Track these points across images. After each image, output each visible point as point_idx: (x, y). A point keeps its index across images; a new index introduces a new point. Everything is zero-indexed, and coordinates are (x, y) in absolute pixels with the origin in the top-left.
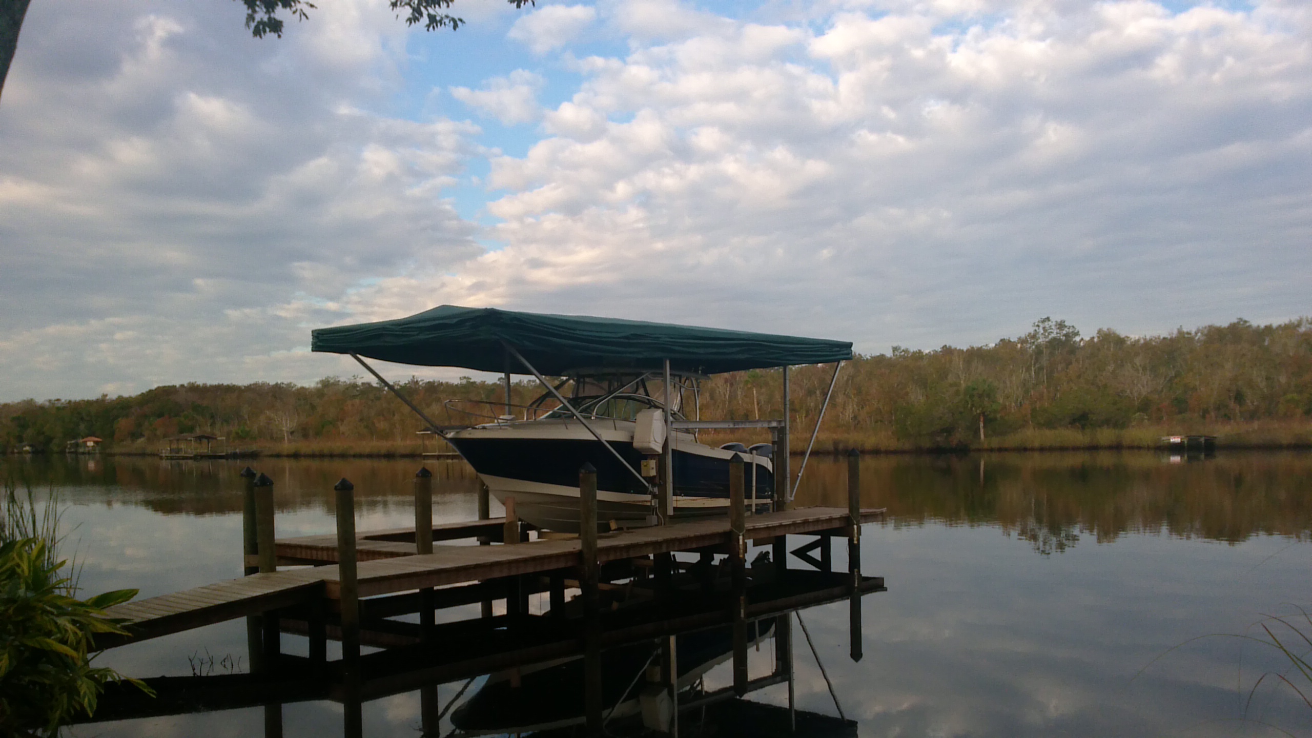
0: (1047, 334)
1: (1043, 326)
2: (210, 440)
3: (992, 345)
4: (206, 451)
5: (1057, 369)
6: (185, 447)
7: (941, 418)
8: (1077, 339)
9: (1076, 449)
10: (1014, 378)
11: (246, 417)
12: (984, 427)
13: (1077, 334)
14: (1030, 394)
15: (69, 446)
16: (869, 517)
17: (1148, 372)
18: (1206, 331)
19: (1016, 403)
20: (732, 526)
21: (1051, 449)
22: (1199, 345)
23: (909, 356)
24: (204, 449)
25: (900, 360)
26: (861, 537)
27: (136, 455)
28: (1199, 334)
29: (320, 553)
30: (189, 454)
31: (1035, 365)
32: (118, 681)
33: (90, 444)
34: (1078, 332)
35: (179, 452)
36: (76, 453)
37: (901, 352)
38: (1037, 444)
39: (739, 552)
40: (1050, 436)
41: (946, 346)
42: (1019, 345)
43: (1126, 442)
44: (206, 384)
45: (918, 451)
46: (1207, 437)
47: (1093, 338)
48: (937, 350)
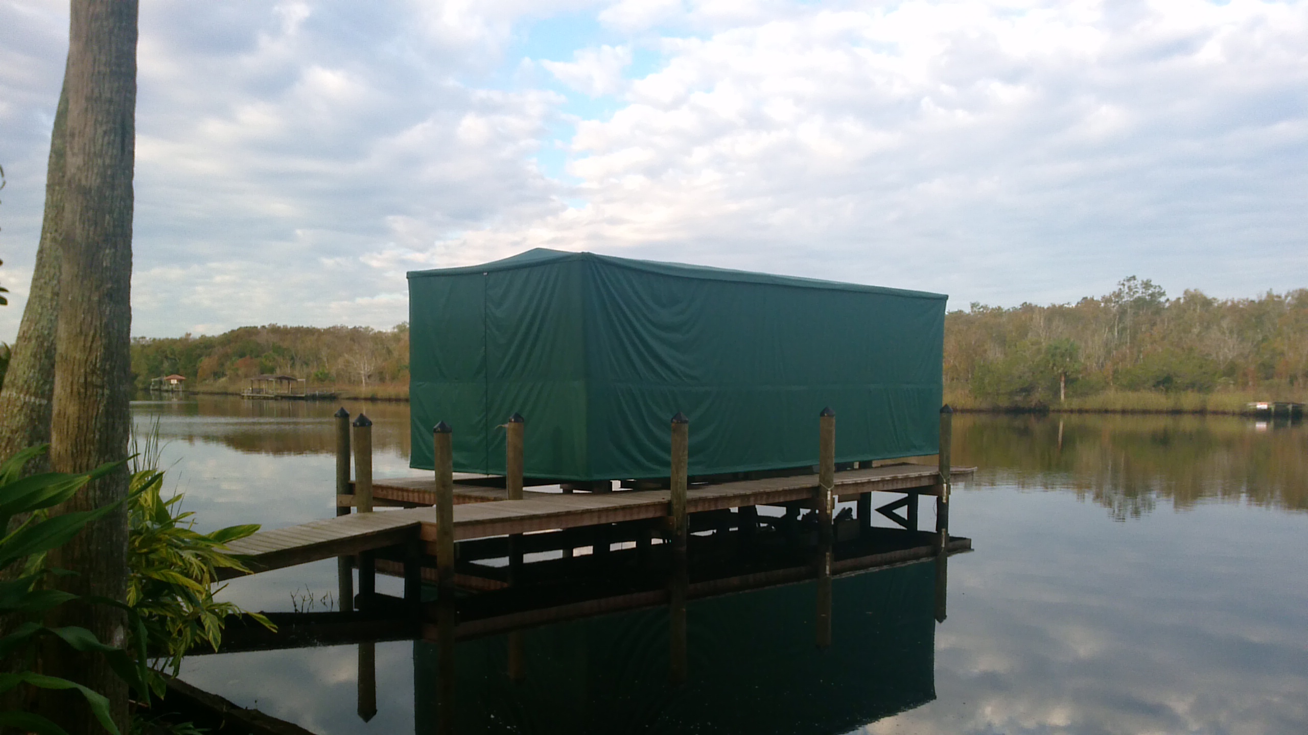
0: (1132, 293)
1: (1129, 285)
2: (290, 381)
3: (1073, 305)
4: (286, 392)
5: (1141, 330)
6: (267, 387)
7: (1020, 377)
8: (1163, 299)
9: (1158, 412)
10: (1096, 338)
11: (325, 359)
12: (1065, 387)
13: (1163, 294)
14: (1112, 355)
15: (153, 383)
16: (958, 476)
17: (1235, 336)
18: (1296, 296)
19: (1097, 363)
20: (820, 481)
21: (1133, 412)
22: (1289, 308)
23: (988, 312)
24: (284, 390)
25: (979, 316)
26: (950, 496)
27: (218, 394)
28: (1289, 298)
29: (410, 494)
30: (270, 394)
31: (1118, 325)
32: (239, 614)
33: (174, 382)
34: (1164, 292)
35: (260, 392)
36: (160, 390)
37: (979, 309)
38: (1118, 407)
39: (826, 508)
40: (1132, 399)
41: (1026, 303)
42: (1103, 305)
43: (1210, 407)
44: (286, 326)
45: (995, 411)
46: (1295, 404)
47: (1179, 299)
48: (1016, 307)
